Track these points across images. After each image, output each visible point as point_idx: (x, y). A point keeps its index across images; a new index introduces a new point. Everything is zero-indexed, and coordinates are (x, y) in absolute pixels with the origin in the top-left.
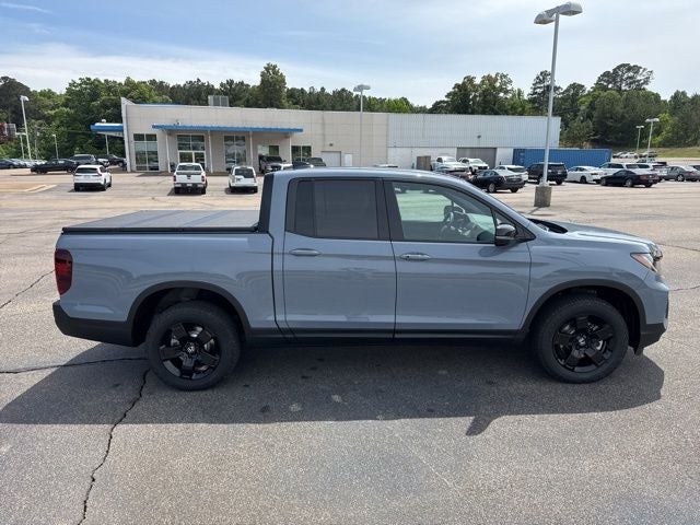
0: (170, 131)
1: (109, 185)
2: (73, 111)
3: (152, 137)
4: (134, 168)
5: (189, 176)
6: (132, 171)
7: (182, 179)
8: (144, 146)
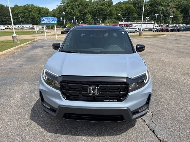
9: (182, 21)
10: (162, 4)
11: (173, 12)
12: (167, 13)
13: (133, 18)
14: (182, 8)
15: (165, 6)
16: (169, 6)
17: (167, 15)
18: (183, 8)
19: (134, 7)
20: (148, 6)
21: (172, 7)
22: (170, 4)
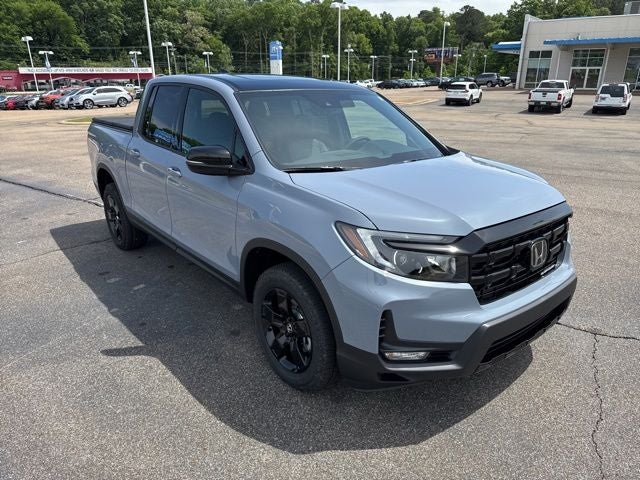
0: (565, 46)
1: (478, 101)
2: (508, 32)
3: (547, 54)
4: (523, 86)
5: (545, 93)
6: (520, 89)
7: (537, 96)
8: (539, 64)
9: (233, 68)
10: (164, 10)
11: (202, 39)
12: (185, 41)
13: (73, 53)
14: (224, 27)
15: (173, 18)
16: (185, 20)
17: (186, 46)
18: (226, 30)
19: (66, 14)
20: (118, 14)
21: (195, 24)
22: (188, 13)
